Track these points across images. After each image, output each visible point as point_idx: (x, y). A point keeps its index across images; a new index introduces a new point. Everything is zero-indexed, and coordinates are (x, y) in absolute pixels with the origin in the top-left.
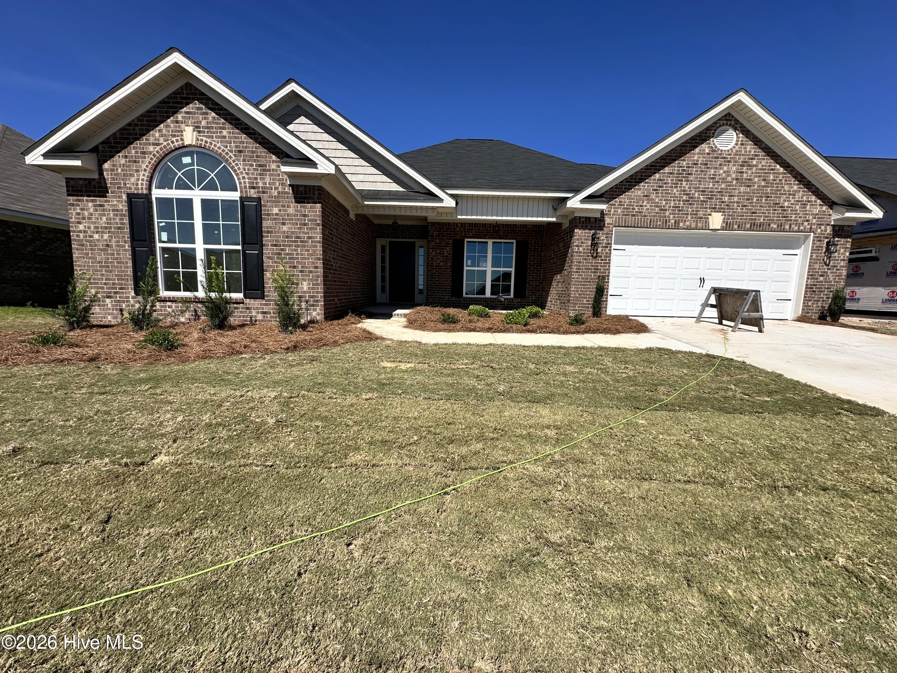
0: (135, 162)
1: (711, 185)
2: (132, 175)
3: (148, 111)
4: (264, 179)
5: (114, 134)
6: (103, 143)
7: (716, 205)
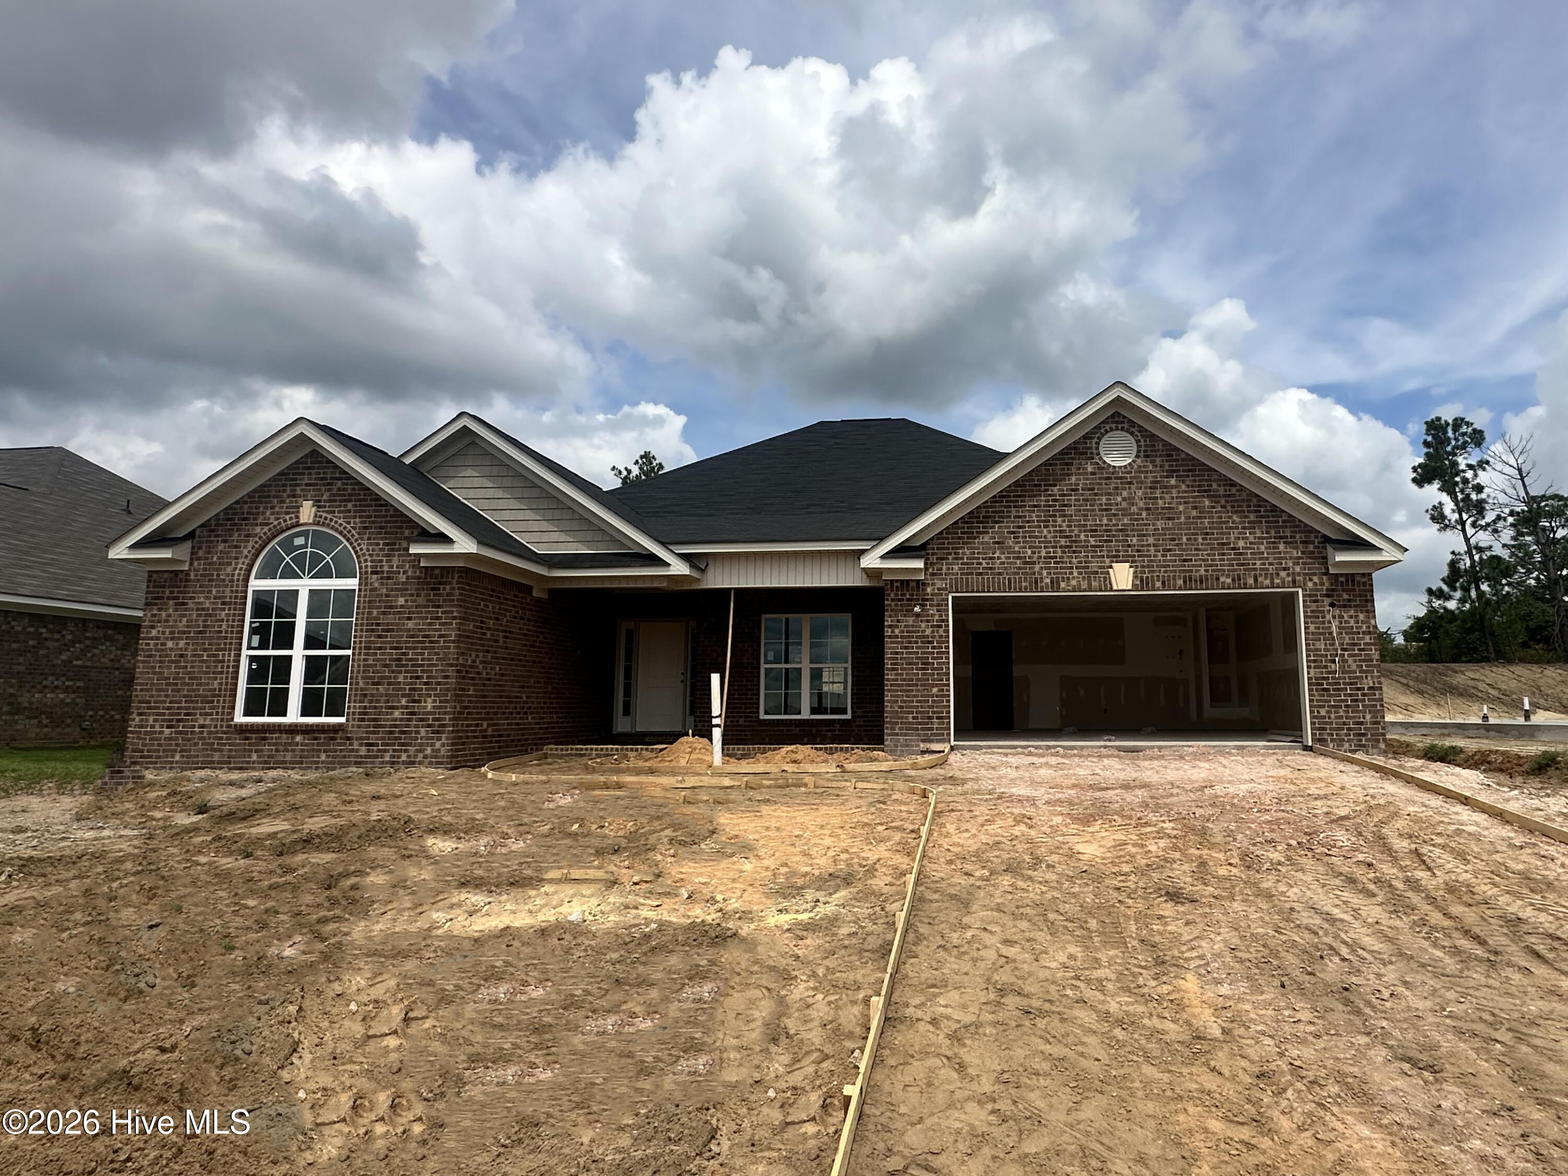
0: (236, 547)
1: (1105, 521)
2: (229, 564)
3: (262, 486)
4: (390, 561)
5: (218, 514)
6: (202, 526)
7: (1117, 551)
